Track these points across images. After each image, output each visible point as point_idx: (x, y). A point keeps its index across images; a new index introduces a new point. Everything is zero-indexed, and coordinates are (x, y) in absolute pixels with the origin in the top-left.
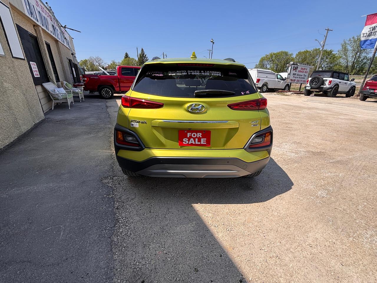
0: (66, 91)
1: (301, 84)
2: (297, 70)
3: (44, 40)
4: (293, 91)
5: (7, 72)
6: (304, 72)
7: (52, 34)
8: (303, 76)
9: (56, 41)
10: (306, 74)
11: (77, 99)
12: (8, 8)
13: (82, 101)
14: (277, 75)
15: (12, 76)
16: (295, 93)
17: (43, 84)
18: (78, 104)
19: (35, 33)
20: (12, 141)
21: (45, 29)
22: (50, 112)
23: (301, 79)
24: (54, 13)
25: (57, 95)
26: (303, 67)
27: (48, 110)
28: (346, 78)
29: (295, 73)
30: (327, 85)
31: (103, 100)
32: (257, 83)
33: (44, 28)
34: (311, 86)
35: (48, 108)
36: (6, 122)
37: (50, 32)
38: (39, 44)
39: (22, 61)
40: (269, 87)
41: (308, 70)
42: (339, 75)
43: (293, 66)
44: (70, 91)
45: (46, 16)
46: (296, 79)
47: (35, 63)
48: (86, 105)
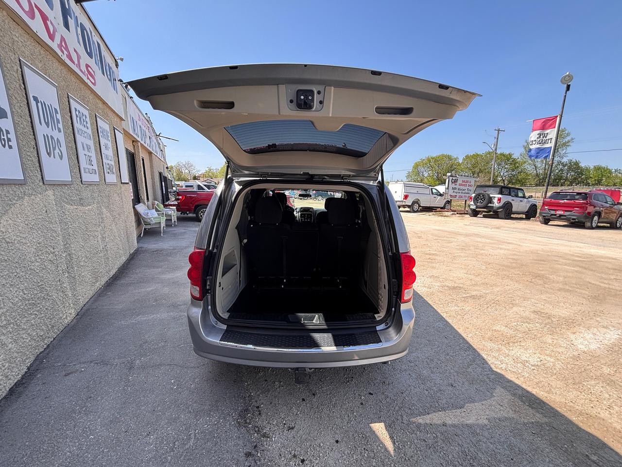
1: (466, 201)
2: (458, 183)
3: (141, 155)
4: (455, 211)
6: (467, 185)
10: (470, 188)
12: (122, 134)
14: (432, 189)
15: (120, 202)
16: (457, 213)
17: (135, 206)
21: (143, 143)
25: (149, 219)
26: (464, 180)
29: (455, 186)
30: (496, 204)
32: (404, 201)
34: (475, 204)
37: (146, 145)
38: (135, 161)
40: (422, 206)
41: (473, 183)
42: (510, 191)
43: (451, 178)
45: (145, 129)
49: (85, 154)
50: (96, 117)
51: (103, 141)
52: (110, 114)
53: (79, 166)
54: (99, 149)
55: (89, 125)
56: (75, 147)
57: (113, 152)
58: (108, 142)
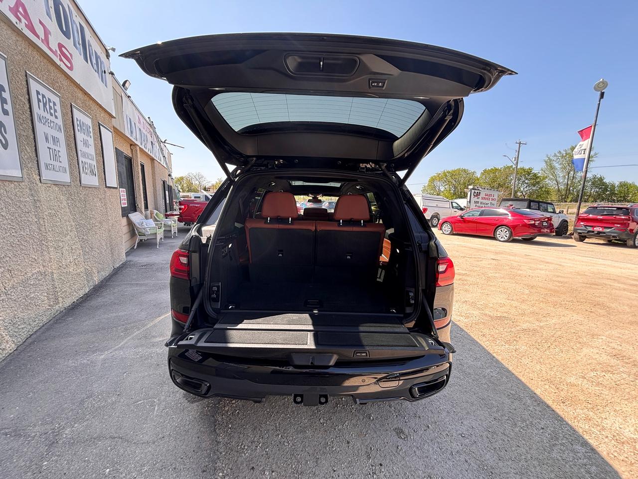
0: (156, 225)
2: (480, 197)
3: (139, 160)
6: (491, 199)
8: (489, 205)
9: (152, 160)
10: (493, 202)
11: (169, 235)
12: (112, 132)
13: (175, 237)
15: (102, 209)
17: (129, 215)
18: (168, 241)
19: (130, 152)
21: (143, 148)
22: (132, 252)
25: (144, 228)
26: (487, 193)
29: (478, 200)
33: (142, 146)
35: (129, 246)
37: (147, 151)
38: (133, 166)
39: (114, 190)
41: (496, 197)
42: (539, 204)
43: (473, 191)
44: (161, 223)
45: (146, 133)
47: (125, 189)
49: (48, 148)
50: (71, 107)
51: (80, 136)
52: (94, 107)
53: (37, 161)
54: (73, 145)
55: (59, 114)
56: (32, 137)
57: (96, 150)
58: (88, 139)
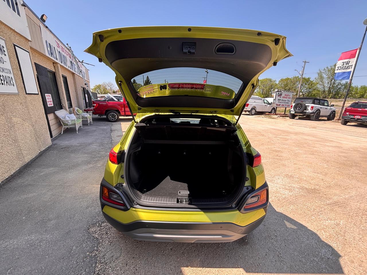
0: (76, 117)
1: (286, 108)
2: (282, 96)
3: (61, 74)
4: (279, 114)
5: (18, 108)
6: (288, 98)
7: (69, 69)
8: (287, 101)
9: (73, 74)
10: (289, 100)
12: (29, 52)
13: (90, 124)
14: (264, 100)
16: (281, 116)
17: (55, 112)
18: (86, 127)
19: (53, 69)
20: (12, 173)
22: (59, 137)
23: (286, 104)
24: (73, 52)
25: (67, 121)
26: (286, 94)
27: (58, 134)
28: (326, 104)
29: (280, 98)
30: (309, 110)
31: (109, 123)
32: (246, 107)
33: (62, 64)
34: (295, 111)
35: (58, 132)
36: (9, 155)
37: (67, 68)
38: (56, 78)
39: (36, 96)
40: (257, 110)
41: (291, 96)
42: (319, 101)
43: (278, 93)
44: (80, 116)
45: (65, 55)
46: (281, 104)
47: (50, 94)
48: (93, 128)
57: (13, 66)
58: (3, 56)
